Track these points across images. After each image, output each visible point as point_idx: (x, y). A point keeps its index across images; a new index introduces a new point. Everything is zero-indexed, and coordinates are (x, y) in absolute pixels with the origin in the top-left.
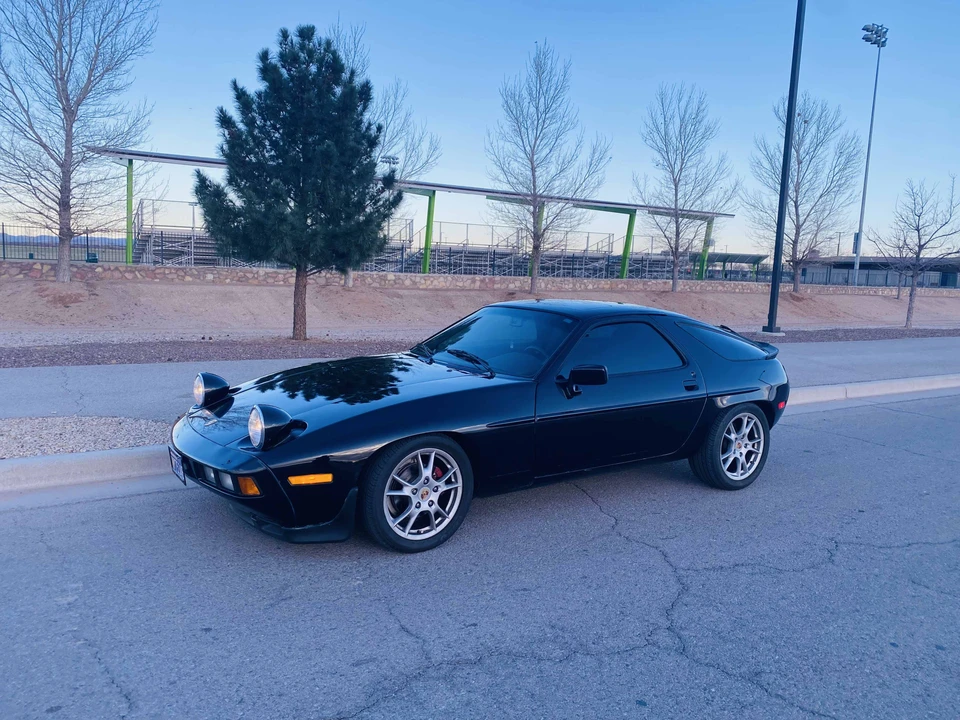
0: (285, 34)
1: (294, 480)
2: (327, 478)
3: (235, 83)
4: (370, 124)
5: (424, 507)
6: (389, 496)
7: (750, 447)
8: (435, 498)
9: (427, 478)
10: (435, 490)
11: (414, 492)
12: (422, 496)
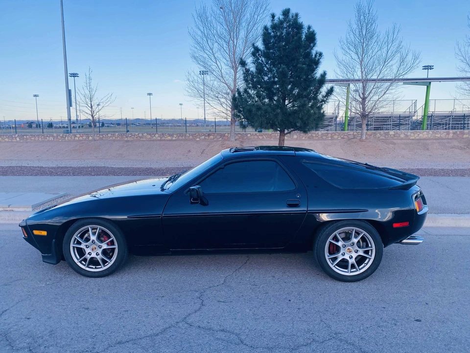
0: (273, 16)
1: (36, 232)
2: (44, 233)
3: (253, 45)
5: (94, 255)
6: (74, 247)
7: (361, 253)
8: (100, 251)
9: (93, 241)
10: (100, 247)
11: (87, 247)
12: (93, 250)
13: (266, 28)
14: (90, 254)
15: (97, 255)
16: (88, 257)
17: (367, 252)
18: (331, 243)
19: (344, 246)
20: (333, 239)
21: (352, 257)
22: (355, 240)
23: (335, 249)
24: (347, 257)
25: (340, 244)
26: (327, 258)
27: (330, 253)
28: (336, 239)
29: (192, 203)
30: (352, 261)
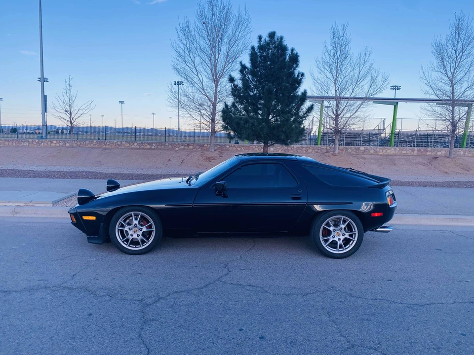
0: (260, 38)
1: (85, 218)
2: (94, 218)
3: (241, 62)
4: (299, 74)
5: (135, 236)
6: (118, 229)
7: (347, 236)
8: (140, 233)
9: (136, 224)
10: (141, 230)
11: (130, 229)
12: (134, 232)
13: (253, 48)
14: (132, 235)
15: (138, 236)
16: (131, 238)
17: (351, 236)
18: (324, 227)
19: (335, 231)
20: (326, 225)
21: (340, 239)
22: (343, 226)
23: (327, 233)
24: (336, 239)
25: (331, 229)
26: (321, 239)
27: (323, 236)
28: (328, 225)
29: (217, 195)
30: (340, 242)
